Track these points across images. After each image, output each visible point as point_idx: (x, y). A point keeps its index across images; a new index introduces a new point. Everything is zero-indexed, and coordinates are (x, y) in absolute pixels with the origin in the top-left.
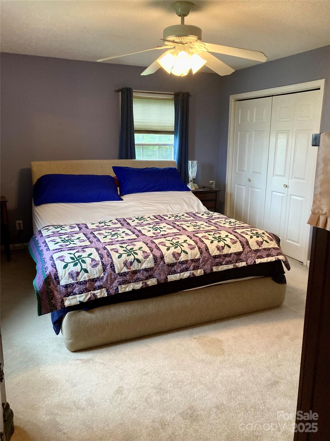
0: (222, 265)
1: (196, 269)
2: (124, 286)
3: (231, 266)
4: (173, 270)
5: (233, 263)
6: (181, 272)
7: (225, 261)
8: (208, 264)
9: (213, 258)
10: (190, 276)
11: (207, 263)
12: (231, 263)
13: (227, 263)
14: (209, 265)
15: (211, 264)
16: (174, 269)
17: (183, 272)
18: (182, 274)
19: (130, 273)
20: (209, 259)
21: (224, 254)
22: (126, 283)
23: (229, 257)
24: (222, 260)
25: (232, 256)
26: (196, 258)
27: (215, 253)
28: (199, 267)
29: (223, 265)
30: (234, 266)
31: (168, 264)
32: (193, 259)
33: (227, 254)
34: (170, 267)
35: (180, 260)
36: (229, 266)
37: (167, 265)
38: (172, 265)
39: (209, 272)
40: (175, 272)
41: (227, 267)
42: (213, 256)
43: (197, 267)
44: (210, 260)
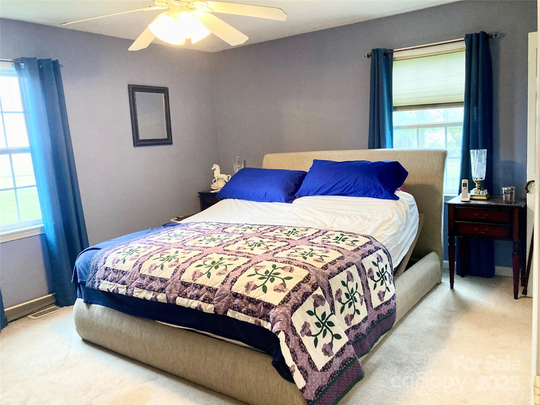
0: (240, 311)
1: (207, 301)
2: (139, 290)
3: (251, 320)
4: (184, 292)
5: (256, 317)
6: (190, 298)
7: (246, 307)
8: (224, 302)
9: (232, 296)
10: (197, 307)
11: (223, 300)
12: (252, 314)
13: (248, 313)
14: (224, 304)
15: (226, 303)
16: (186, 291)
17: (192, 299)
18: (191, 301)
19: (148, 277)
20: (228, 295)
21: (248, 297)
22: (141, 287)
23: (254, 304)
24: (243, 305)
25: (259, 305)
26: (213, 287)
27: (239, 290)
28: (212, 300)
29: (242, 312)
30: (256, 321)
31: (183, 282)
32: (210, 287)
33: (253, 299)
34: (183, 287)
35: (196, 282)
36: (249, 319)
37: (181, 283)
38: (186, 284)
39: (221, 314)
40: (185, 296)
41: (245, 318)
42: (234, 292)
43: (209, 300)
44: (227, 297)
